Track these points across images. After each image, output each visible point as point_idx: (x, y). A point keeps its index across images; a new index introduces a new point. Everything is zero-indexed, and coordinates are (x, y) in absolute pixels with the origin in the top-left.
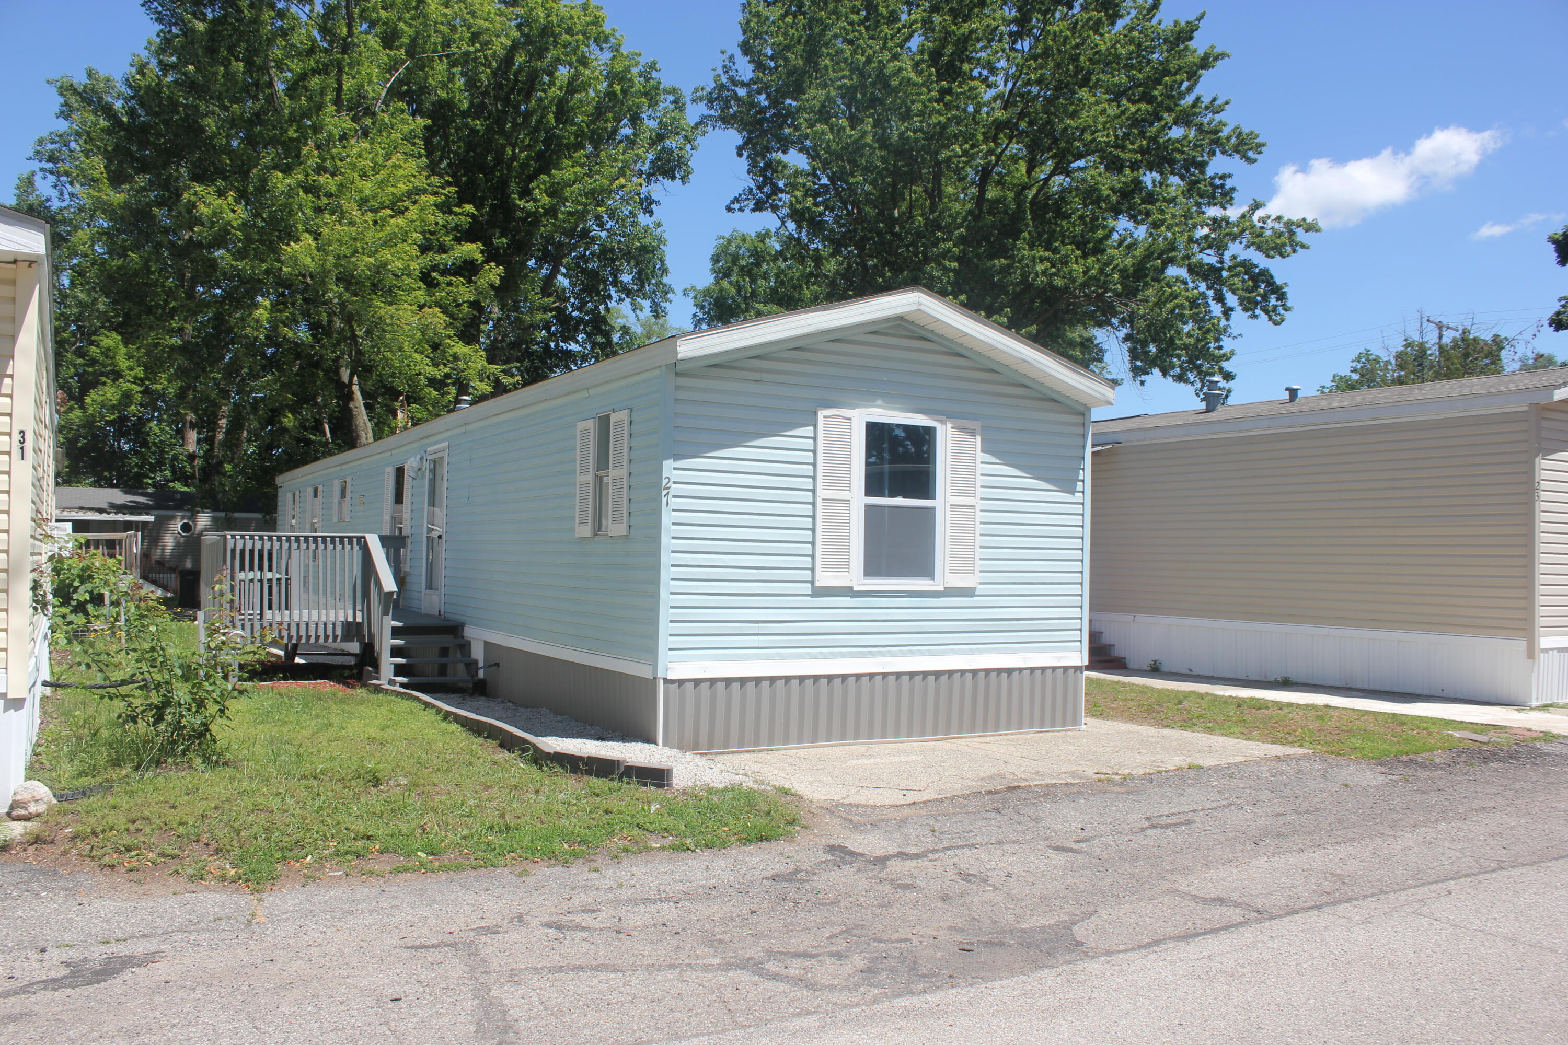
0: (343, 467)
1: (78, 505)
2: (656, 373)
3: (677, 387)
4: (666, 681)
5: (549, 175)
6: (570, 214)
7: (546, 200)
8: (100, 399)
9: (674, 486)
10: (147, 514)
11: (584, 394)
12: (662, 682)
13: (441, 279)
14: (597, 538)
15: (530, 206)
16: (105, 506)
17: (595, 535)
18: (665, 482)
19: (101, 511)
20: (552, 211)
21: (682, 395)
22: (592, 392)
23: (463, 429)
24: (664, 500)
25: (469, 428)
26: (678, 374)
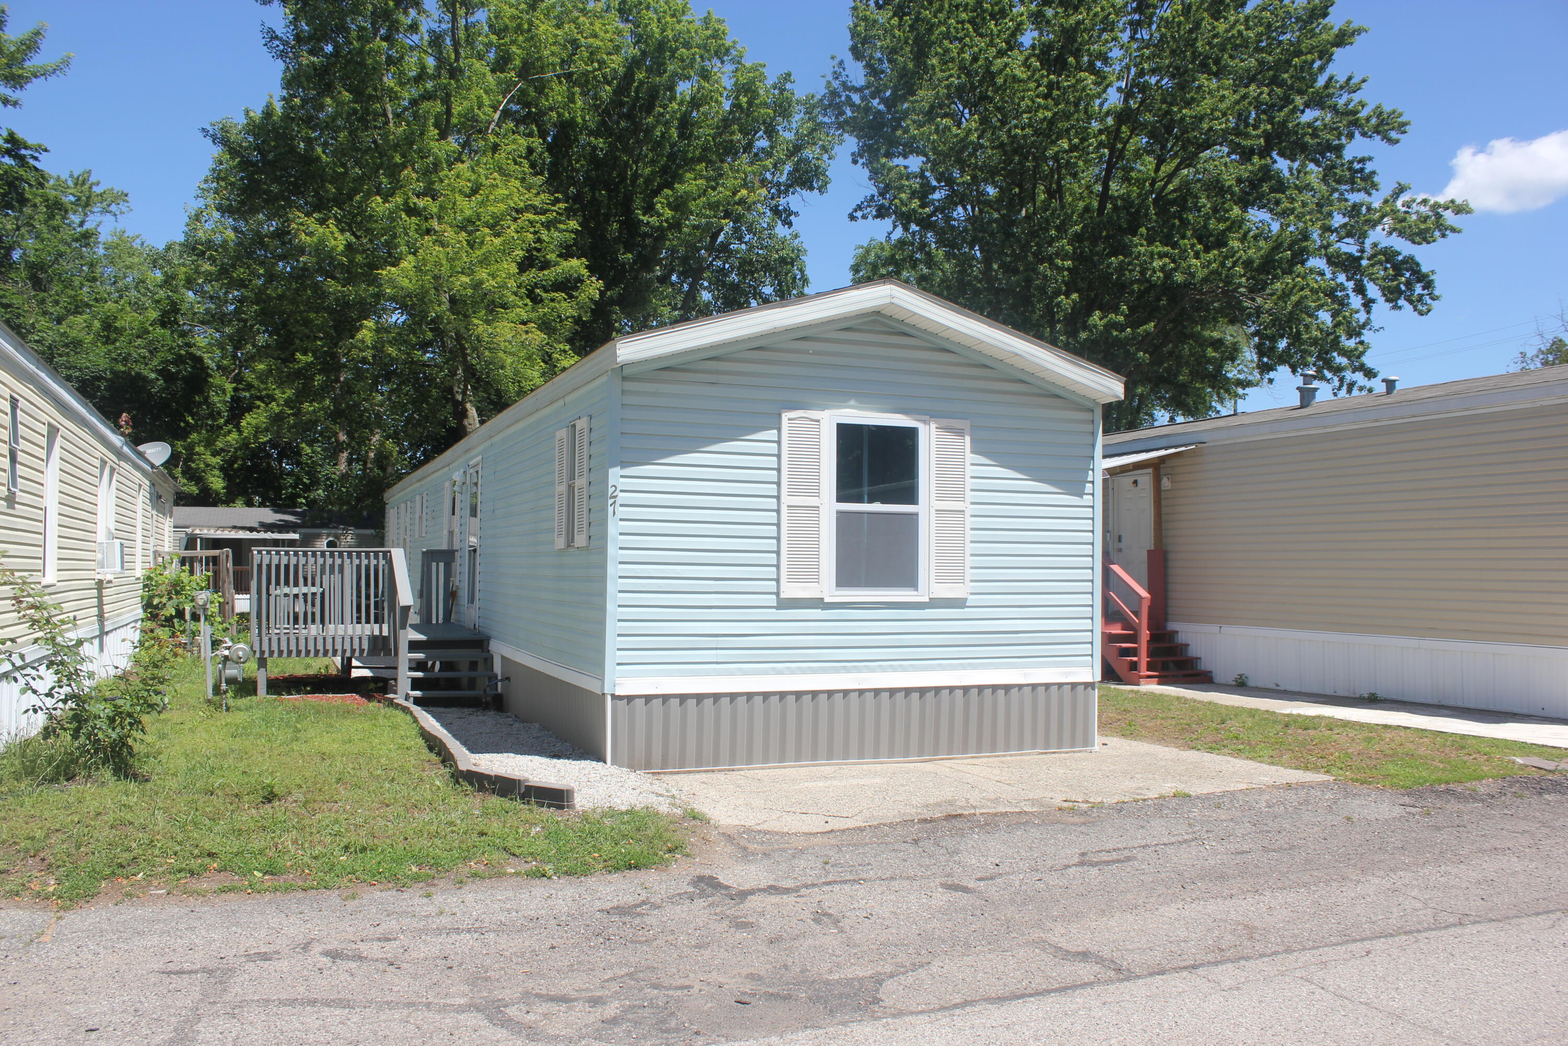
0: (423, 482)
1: (231, 524)
2: (604, 379)
3: (623, 392)
4: (614, 697)
5: (672, 189)
6: (695, 227)
7: (669, 213)
8: (254, 422)
9: (621, 494)
10: (295, 532)
11: (561, 403)
12: (609, 698)
13: (544, 295)
14: (571, 550)
15: (654, 220)
16: (256, 525)
17: (569, 546)
18: (611, 490)
19: (251, 529)
20: (676, 225)
21: (629, 400)
22: (568, 399)
23: (488, 443)
24: (611, 509)
25: (494, 440)
26: (624, 379)
